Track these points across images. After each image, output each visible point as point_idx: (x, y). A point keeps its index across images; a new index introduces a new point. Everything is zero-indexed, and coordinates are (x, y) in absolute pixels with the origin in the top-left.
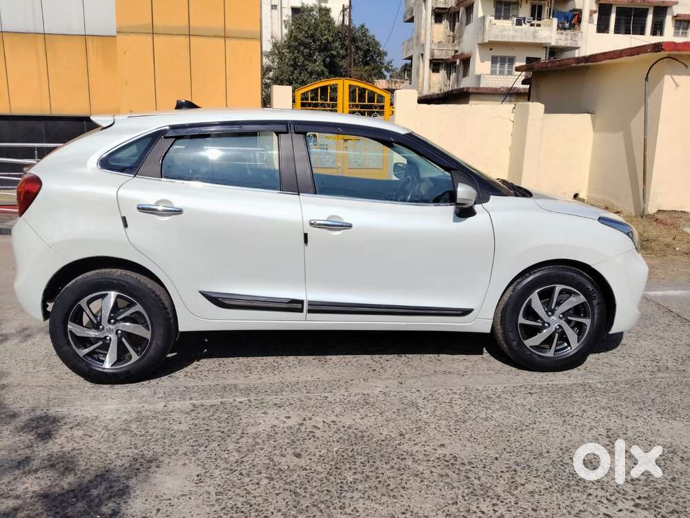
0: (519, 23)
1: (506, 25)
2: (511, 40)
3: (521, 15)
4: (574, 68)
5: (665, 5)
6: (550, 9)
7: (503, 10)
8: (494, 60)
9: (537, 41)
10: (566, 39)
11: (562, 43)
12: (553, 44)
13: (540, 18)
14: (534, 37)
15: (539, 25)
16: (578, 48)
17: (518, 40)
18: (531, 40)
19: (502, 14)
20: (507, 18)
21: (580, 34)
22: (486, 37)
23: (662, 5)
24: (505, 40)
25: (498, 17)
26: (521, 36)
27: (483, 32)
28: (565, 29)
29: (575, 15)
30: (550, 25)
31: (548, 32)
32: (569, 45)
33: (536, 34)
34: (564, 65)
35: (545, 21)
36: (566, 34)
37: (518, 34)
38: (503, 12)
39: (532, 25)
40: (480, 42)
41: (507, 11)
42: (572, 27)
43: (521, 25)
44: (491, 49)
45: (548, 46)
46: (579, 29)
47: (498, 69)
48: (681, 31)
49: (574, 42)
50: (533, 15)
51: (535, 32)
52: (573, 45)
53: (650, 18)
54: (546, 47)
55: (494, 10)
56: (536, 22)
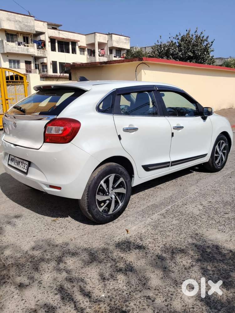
0: (19, 44)
1: (13, 45)
2: (17, 52)
3: (19, 41)
4: (99, 66)
5: (75, 41)
6: (32, 39)
7: (10, 37)
8: (10, 61)
9: (29, 53)
10: (41, 53)
11: (40, 55)
12: (36, 55)
13: (28, 43)
14: (27, 51)
15: (28, 46)
16: (46, 57)
17: (20, 52)
18: (26, 53)
19: (10, 40)
20: (13, 42)
21: (46, 51)
22: (5, 50)
23: (74, 41)
24: (14, 52)
25: (8, 41)
26: (21, 50)
27: (3, 47)
28: (39, 49)
29: (42, 43)
30: (33, 46)
31: (33, 49)
32: (42, 56)
33: (28, 50)
34: (93, 65)
35: (30, 44)
36: (40, 51)
37: (20, 50)
38: (10, 38)
39: (25, 46)
40: (2, 52)
41: (12, 38)
42: (42, 48)
43: (20, 45)
44: (8, 56)
45: (34, 56)
46: (45, 49)
47: (13, 66)
48: (82, 52)
49: (44, 55)
50: (24, 41)
51: (27, 49)
52: (44, 56)
53: (70, 46)
54: (33, 56)
55: (6, 37)
56: (26, 45)
